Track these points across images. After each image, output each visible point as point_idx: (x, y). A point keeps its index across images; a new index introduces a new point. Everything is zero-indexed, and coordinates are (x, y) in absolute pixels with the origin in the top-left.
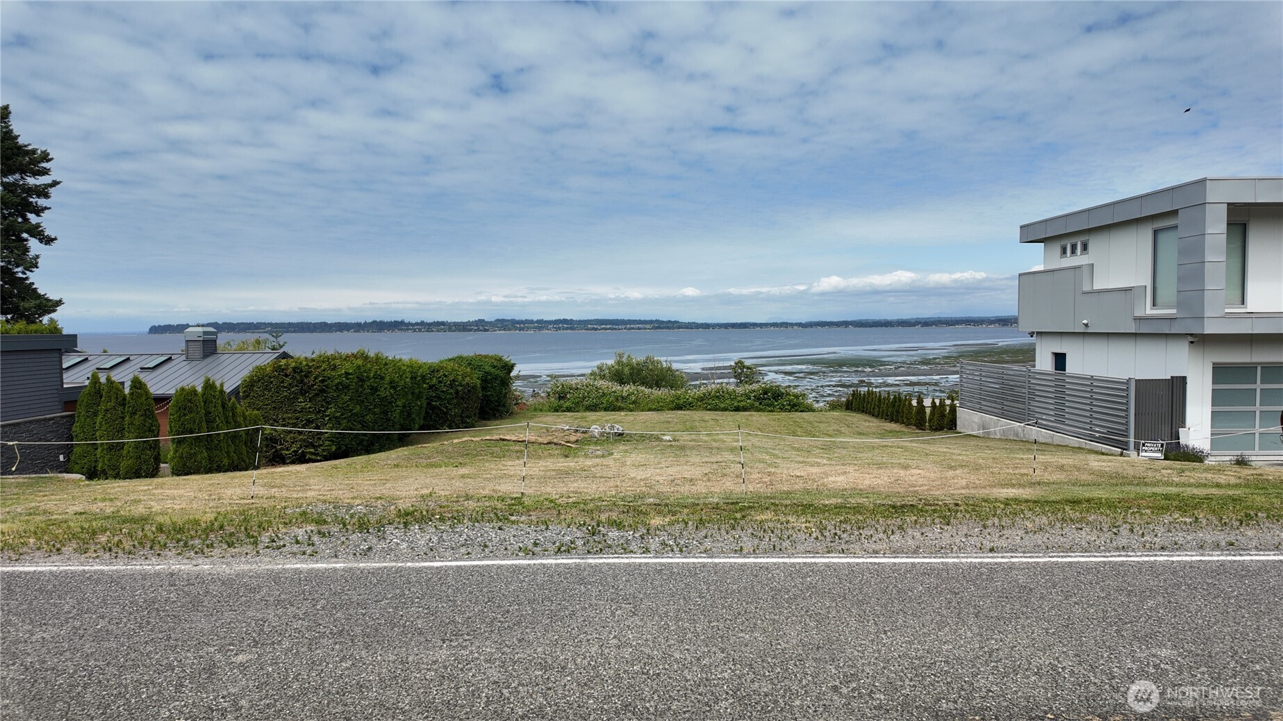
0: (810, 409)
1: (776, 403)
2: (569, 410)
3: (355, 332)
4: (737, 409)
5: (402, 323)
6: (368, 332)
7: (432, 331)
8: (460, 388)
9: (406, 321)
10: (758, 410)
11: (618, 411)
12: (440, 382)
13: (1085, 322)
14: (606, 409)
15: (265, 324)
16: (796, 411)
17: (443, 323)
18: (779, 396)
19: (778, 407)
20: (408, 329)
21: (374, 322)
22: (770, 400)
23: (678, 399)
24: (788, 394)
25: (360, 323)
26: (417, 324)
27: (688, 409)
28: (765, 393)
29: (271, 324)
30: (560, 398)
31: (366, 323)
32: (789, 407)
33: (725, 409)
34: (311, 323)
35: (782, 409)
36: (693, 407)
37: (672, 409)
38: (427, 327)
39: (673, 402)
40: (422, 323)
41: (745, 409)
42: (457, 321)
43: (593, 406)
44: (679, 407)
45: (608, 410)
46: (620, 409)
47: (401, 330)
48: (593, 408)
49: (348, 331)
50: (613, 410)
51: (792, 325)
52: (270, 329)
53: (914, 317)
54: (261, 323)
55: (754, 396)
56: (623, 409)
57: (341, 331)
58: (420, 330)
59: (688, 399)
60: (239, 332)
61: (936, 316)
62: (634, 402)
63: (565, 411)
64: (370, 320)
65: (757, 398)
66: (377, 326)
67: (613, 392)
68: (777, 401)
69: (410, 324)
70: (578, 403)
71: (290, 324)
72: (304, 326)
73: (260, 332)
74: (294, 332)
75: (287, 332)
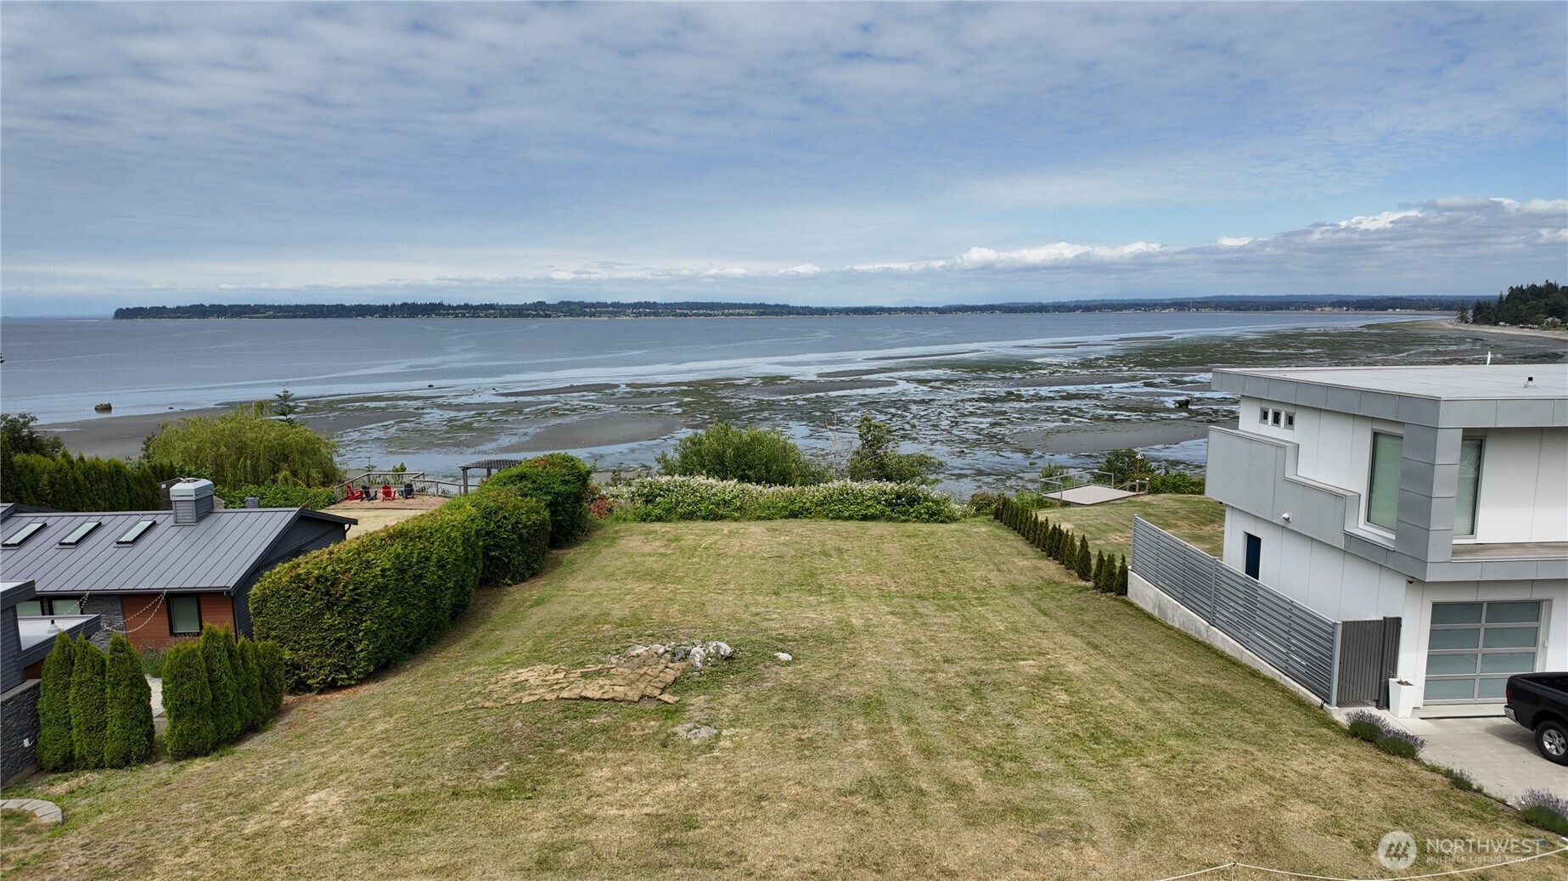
0: (951, 519)
1: (911, 510)
2: (659, 519)
3: (381, 317)
4: (865, 518)
5: (440, 305)
6: (398, 317)
7: (479, 317)
8: (524, 531)
9: (446, 303)
10: (890, 519)
11: (719, 520)
12: (499, 527)
13: (1286, 515)
14: (705, 518)
15: (265, 306)
16: (936, 521)
17: (492, 307)
18: (915, 500)
19: (913, 515)
20: (449, 314)
21: (405, 305)
22: (904, 506)
23: (793, 503)
24: (926, 499)
25: (387, 306)
26: (459, 307)
27: (805, 517)
28: (899, 497)
29: (272, 307)
30: (647, 502)
31: (394, 306)
32: (926, 516)
33: (850, 518)
34: (324, 306)
35: (919, 518)
36: (810, 513)
37: (786, 517)
38: (472, 311)
39: (786, 507)
40: (466, 306)
41: (873, 518)
42: (510, 304)
43: (689, 513)
44: (794, 515)
45: (707, 519)
46: (722, 518)
47: (439, 315)
48: (689, 516)
49: (373, 316)
50: (714, 519)
51: (927, 310)
52: (271, 313)
53: (1075, 300)
54: (260, 306)
55: (886, 501)
56: (726, 517)
57: (363, 316)
58: (463, 315)
59: (805, 503)
60: (232, 316)
61: (1100, 299)
62: (740, 509)
63: (654, 521)
64: (398, 303)
65: (889, 504)
66: (408, 309)
67: (713, 495)
68: (912, 507)
69: (450, 307)
70: (670, 509)
71: (297, 307)
72: (316, 309)
73: (259, 318)
74: (303, 317)
75: (295, 317)
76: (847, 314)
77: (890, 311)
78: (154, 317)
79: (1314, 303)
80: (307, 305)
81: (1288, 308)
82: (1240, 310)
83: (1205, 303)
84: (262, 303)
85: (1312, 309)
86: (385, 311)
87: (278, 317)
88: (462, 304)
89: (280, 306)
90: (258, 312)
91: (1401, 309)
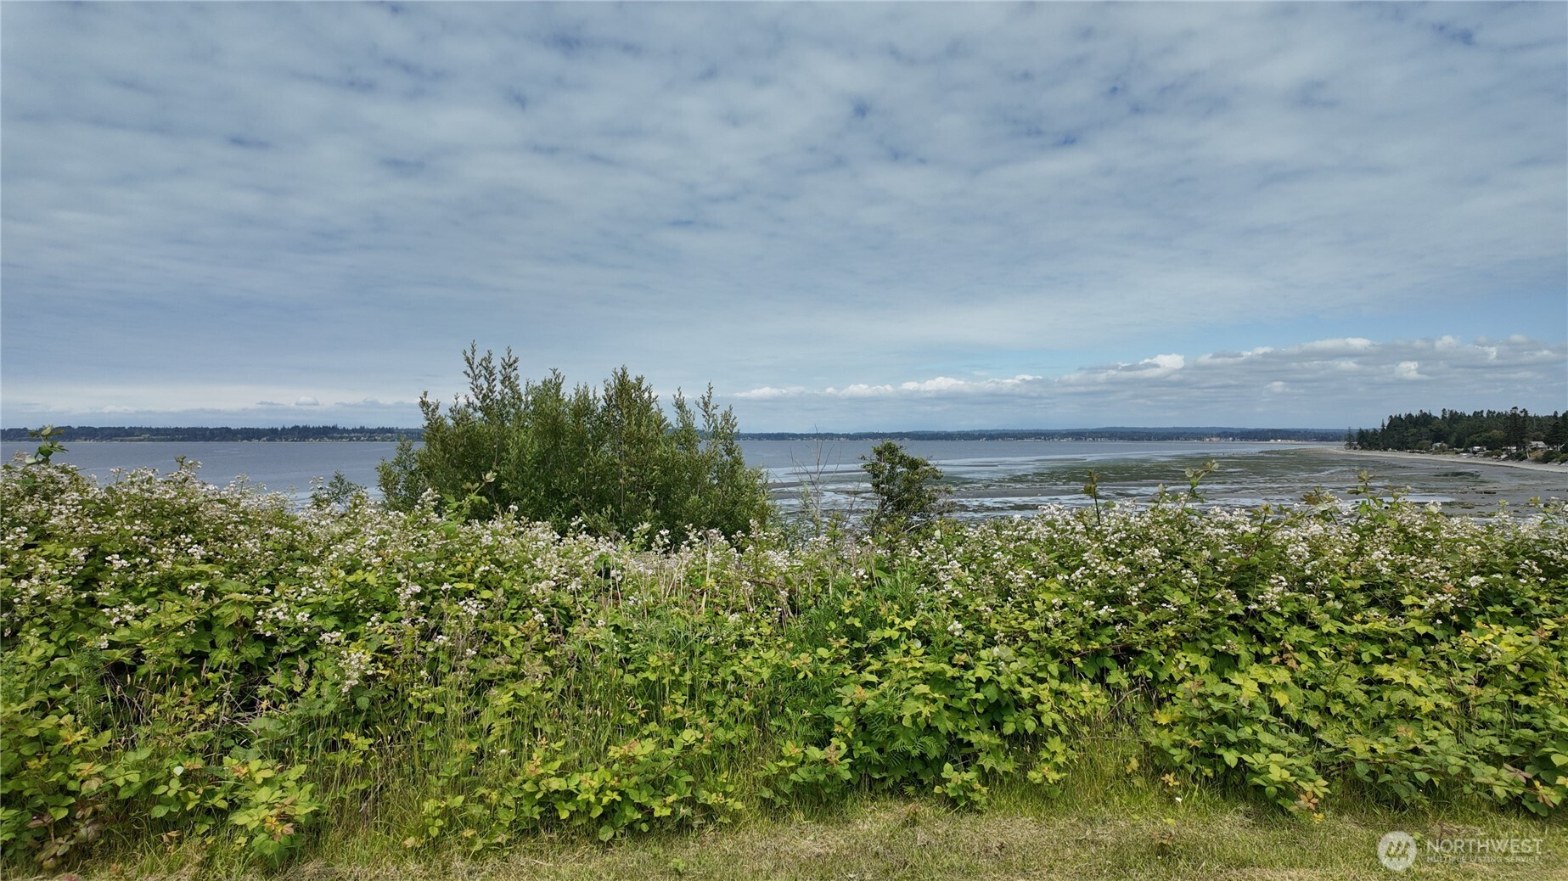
3: (268, 440)
5: (335, 429)
6: (286, 440)
7: (375, 440)
9: (340, 426)
15: (140, 429)
17: (390, 430)
20: (342, 438)
21: (296, 428)
25: (276, 429)
26: (354, 430)
29: (149, 430)
31: (284, 429)
34: (207, 429)
38: (368, 435)
40: (362, 430)
42: (411, 427)
47: (332, 438)
49: (259, 439)
51: (838, 436)
52: (147, 436)
53: (977, 429)
54: (135, 428)
57: (249, 439)
58: (358, 439)
60: (102, 439)
61: (1001, 428)
64: (289, 426)
66: (299, 433)
69: (345, 430)
71: (177, 429)
72: (198, 432)
73: (132, 441)
74: (182, 440)
75: (173, 440)
76: (760, 439)
77: (802, 436)
78: (11, 440)
79: (1201, 434)
80: (189, 429)
81: (1178, 439)
82: (1133, 440)
83: (1100, 433)
84: (138, 426)
85: (1200, 439)
86: (273, 434)
87: (153, 440)
88: (358, 427)
89: (158, 429)
90: (132, 435)
91: (1282, 439)
